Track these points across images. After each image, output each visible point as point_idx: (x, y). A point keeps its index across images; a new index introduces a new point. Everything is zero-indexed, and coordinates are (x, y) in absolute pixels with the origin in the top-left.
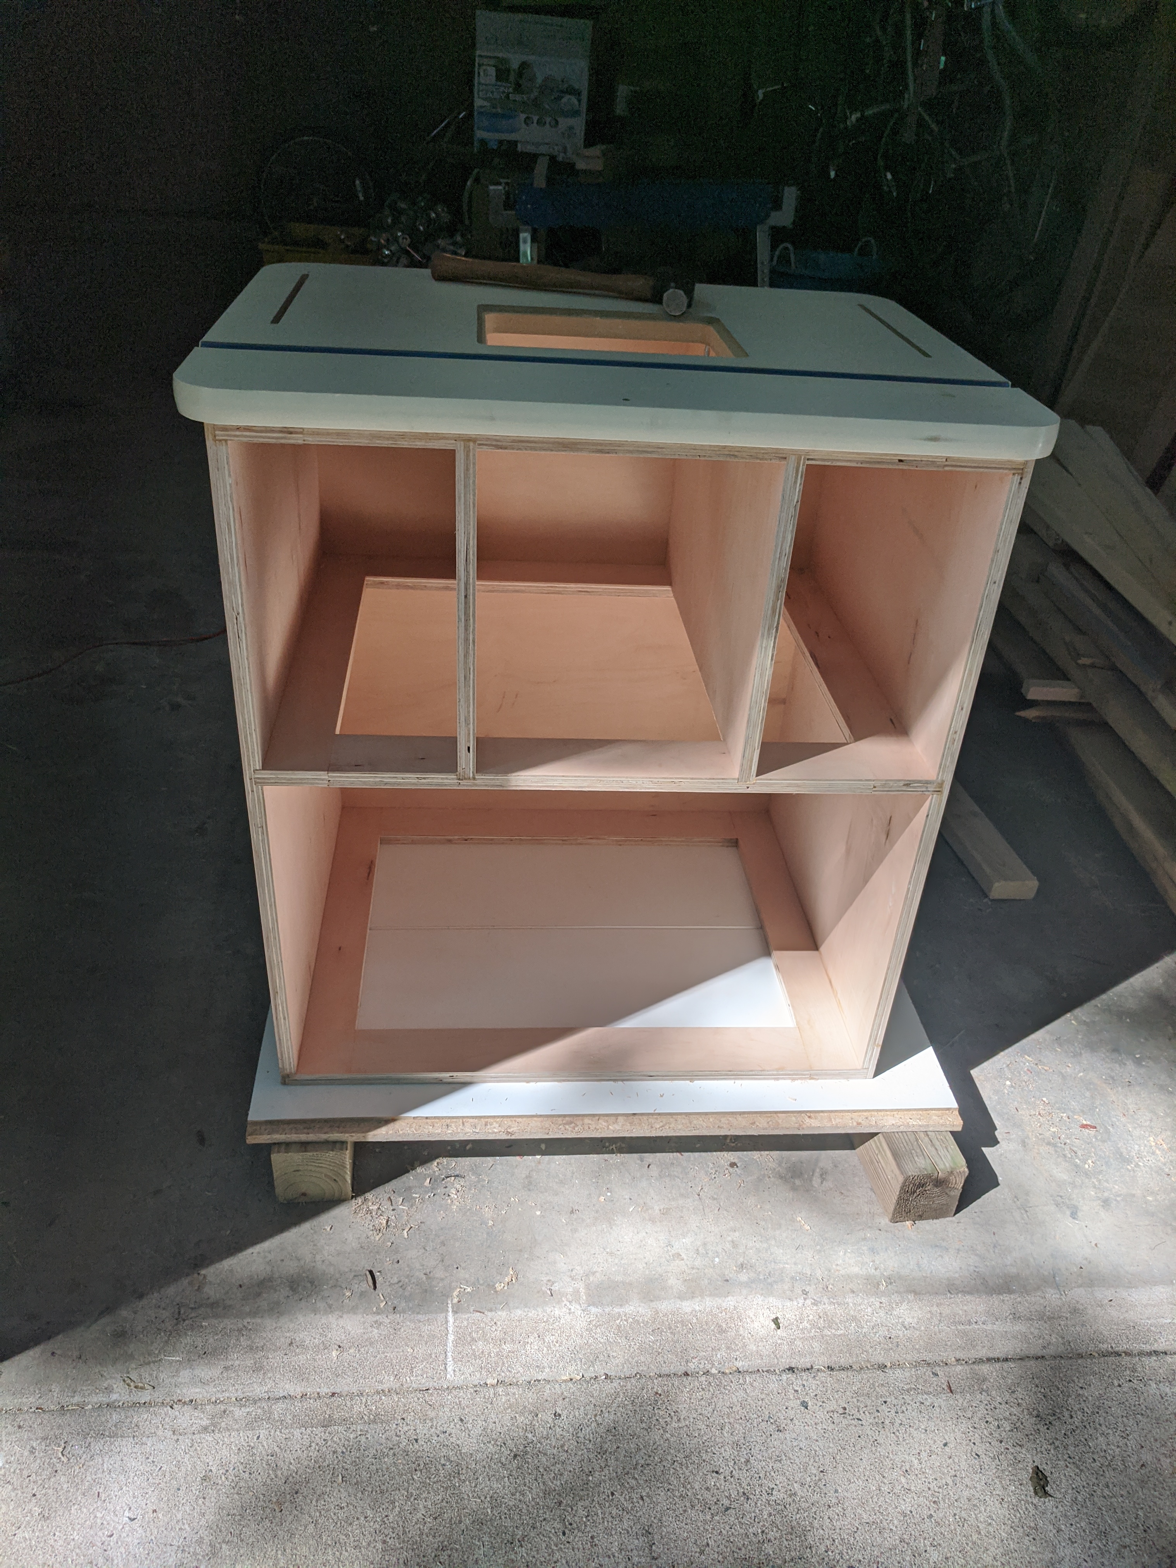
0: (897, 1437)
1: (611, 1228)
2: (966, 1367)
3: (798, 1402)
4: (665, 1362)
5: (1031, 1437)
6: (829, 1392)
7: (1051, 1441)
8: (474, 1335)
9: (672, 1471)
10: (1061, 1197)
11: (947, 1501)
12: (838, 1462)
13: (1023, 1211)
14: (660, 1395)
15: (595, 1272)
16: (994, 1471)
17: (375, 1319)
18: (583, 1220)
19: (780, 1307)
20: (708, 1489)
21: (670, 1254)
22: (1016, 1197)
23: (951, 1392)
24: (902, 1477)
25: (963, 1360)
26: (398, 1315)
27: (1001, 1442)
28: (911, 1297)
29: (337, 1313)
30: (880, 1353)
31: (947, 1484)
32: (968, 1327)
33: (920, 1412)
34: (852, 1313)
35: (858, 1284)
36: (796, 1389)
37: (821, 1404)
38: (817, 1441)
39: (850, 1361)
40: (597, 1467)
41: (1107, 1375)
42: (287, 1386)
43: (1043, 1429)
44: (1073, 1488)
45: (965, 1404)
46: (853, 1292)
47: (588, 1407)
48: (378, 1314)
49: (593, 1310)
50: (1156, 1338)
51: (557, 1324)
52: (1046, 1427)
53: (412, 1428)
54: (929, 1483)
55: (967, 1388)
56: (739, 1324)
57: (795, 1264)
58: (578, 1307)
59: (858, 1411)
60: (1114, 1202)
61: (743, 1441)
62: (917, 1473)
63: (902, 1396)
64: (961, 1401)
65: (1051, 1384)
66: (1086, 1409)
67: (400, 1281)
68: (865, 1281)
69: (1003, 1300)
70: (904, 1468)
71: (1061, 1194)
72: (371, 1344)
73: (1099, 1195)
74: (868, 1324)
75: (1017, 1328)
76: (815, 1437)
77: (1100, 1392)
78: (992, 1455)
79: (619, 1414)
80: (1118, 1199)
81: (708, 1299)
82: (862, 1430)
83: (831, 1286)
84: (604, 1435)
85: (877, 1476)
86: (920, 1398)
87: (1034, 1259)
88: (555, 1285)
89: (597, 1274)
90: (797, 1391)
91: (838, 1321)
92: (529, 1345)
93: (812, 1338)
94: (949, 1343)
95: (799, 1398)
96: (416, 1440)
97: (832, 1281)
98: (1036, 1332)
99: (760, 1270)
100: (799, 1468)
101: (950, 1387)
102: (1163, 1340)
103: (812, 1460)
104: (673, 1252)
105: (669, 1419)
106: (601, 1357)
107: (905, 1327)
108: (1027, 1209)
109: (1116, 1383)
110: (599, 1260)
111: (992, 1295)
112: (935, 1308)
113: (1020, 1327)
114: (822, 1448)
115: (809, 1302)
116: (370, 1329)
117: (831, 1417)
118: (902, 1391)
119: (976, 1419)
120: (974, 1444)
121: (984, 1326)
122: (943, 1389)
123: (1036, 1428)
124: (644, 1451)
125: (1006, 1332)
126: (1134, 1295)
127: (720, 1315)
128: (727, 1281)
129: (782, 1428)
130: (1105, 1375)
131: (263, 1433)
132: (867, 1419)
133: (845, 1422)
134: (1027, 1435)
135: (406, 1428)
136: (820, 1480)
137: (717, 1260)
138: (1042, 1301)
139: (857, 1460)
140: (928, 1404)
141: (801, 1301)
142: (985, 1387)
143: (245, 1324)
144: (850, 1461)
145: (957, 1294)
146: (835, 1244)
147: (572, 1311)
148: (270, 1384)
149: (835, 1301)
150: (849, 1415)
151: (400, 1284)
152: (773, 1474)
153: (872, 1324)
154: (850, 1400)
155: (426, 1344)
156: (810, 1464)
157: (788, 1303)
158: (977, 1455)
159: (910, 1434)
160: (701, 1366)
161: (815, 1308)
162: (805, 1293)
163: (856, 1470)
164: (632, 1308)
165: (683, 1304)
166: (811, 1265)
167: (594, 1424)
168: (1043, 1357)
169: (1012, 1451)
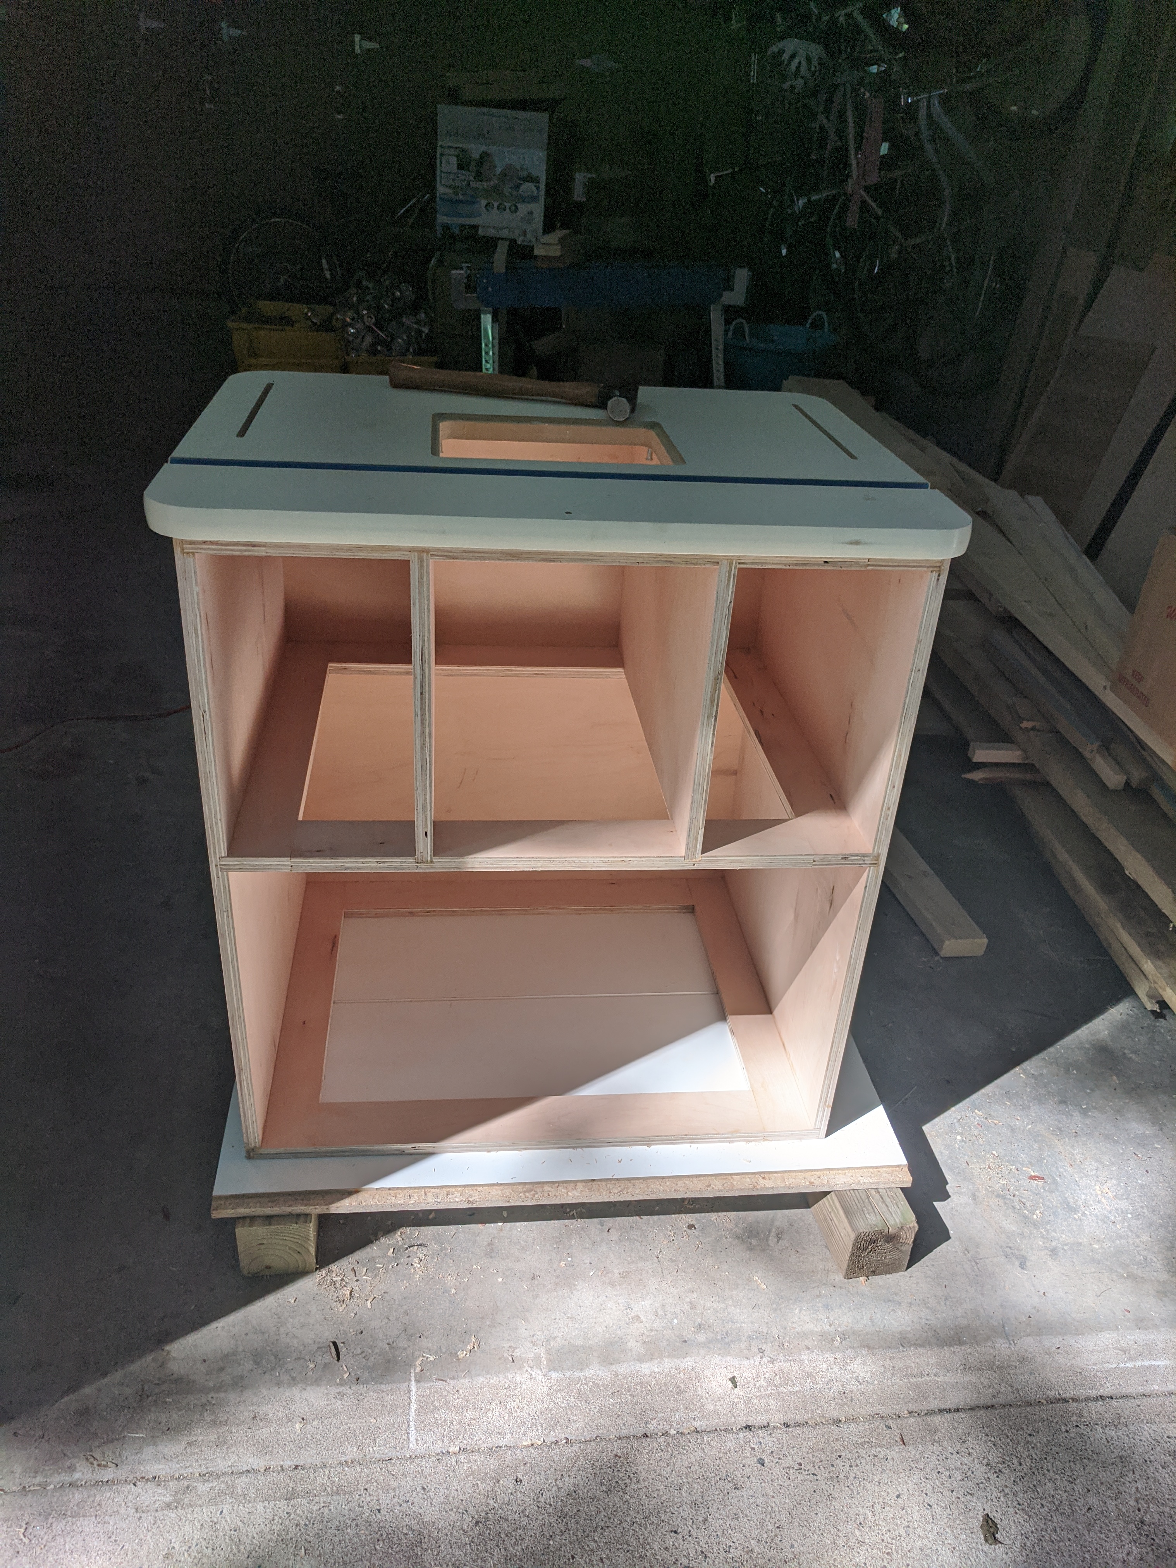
0: (852, 1490)
1: (572, 1293)
2: (918, 1419)
3: (755, 1459)
4: (624, 1425)
5: (981, 1485)
6: (785, 1448)
7: (1001, 1489)
8: (437, 1404)
9: (631, 1532)
10: (1010, 1248)
11: (900, 1552)
12: (794, 1517)
13: (974, 1264)
14: (620, 1457)
15: (556, 1337)
16: (946, 1521)
17: (338, 1391)
18: (544, 1286)
19: (737, 1366)
20: (666, 1549)
21: (630, 1316)
22: (966, 1249)
23: (904, 1443)
24: (856, 1530)
25: (916, 1412)
26: (362, 1386)
27: (952, 1491)
28: (865, 1352)
29: (300, 1385)
30: (835, 1409)
31: (900, 1535)
32: (920, 1379)
33: (874, 1465)
34: (807, 1369)
35: (814, 1340)
36: (753, 1446)
37: (777, 1460)
38: (773, 1497)
39: (806, 1417)
40: (558, 1532)
41: (1055, 1421)
42: (250, 1460)
43: (993, 1477)
44: (1022, 1534)
45: (917, 1456)
46: (808, 1348)
47: (548, 1472)
48: (342, 1385)
49: (554, 1375)
50: (1103, 1382)
51: (518, 1390)
52: (996, 1475)
53: (375, 1498)
54: (883, 1535)
55: (919, 1440)
56: (698, 1384)
57: (752, 1323)
58: (539, 1372)
59: (814, 1466)
60: (1062, 1251)
61: (700, 1500)
62: (870, 1525)
63: (856, 1450)
64: (913, 1453)
65: (1000, 1432)
66: (1034, 1456)
67: (363, 1352)
68: (819, 1338)
69: (954, 1352)
70: (858, 1521)
71: (1010, 1245)
72: (335, 1415)
73: (1047, 1245)
74: (823, 1380)
75: (967, 1379)
76: (771, 1494)
77: (1048, 1438)
78: (944, 1505)
79: (579, 1478)
80: (1065, 1248)
81: (666, 1360)
82: (817, 1485)
83: (787, 1344)
84: (564, 1499)
85: (832, 1530)
86: (873, 1451)
87: (984, 1310)
88: (517, 1351)
89: (558, 1339)
90: (754, 1449)
91: (794, 1378)
92: (491, 1412)
93: (769, 1396)
94: (902, 1396)
95: (756, 1456)
96: (379, 1511)
97: (787, 1339)
98: (986, 1382)
99: (718, 1330)
100: (756, 1525)
101: (902, 1440)
102: (1108, 1385)
103: (769, 1516)
104: (632, 1314)
105: (628, 1481)
106: (562, 1422)
107: (859, 1382)
108: (978, 1261)
109: (1063, 1429)
110: (560, 1325)
111: (943, 1347)
112: (888, 1362)
113: (972, 1378)
114: (778, 1504)
115: (765, 1360)
116: (333, 1401)
117: (787, 1473)
118: (857, 1445)
119: (928, 1470)
120: (926, 1494)
121: (936, 1378)
122: (896, 1441)
123: (986, 1476)
124: (603, 1513)
125: (957, 1383)
126: (1080, 1342)
127: (678, 1376)
128: (685, 1341)
129: (739, 1486)
130: (1053, 1421)
131: (226, 1508)
132: (822, 1474)
133: (801, 1477)
134: (978, 1484)
135: (369, 1499)
136: (776, 1536)
137: (675, 1321)
138: (992, 1351)
139: (813, 1514)
140: (882, 1457)
141: (758, 1359)
142: (936, 1438)
143: (210, 1399)
144: (805, 1516)
145: (909, 1347)
146: (791, 1302)
147: (534, 1376)
148: (234, 1458)
149: (791, 1358)
150: (805, 1470)
151: (363, 1355)
152: (730, 1531)
153: (827, 1379)
154: (805, 1454)
155: (389, 1414)
156: (767, 1520)
157: (745, 1362)
158: (929, 1505)
159: (864, 1486)
160: (660, 1427)
161: (771, 1365)
162: (762, 1351)
163: (812, 1524)
164: (592, 1371)
165: (643, 1366)
166: (767, 1323)
167: (555, 1489)
168: (993, 1406)
169: (962, 1499)
